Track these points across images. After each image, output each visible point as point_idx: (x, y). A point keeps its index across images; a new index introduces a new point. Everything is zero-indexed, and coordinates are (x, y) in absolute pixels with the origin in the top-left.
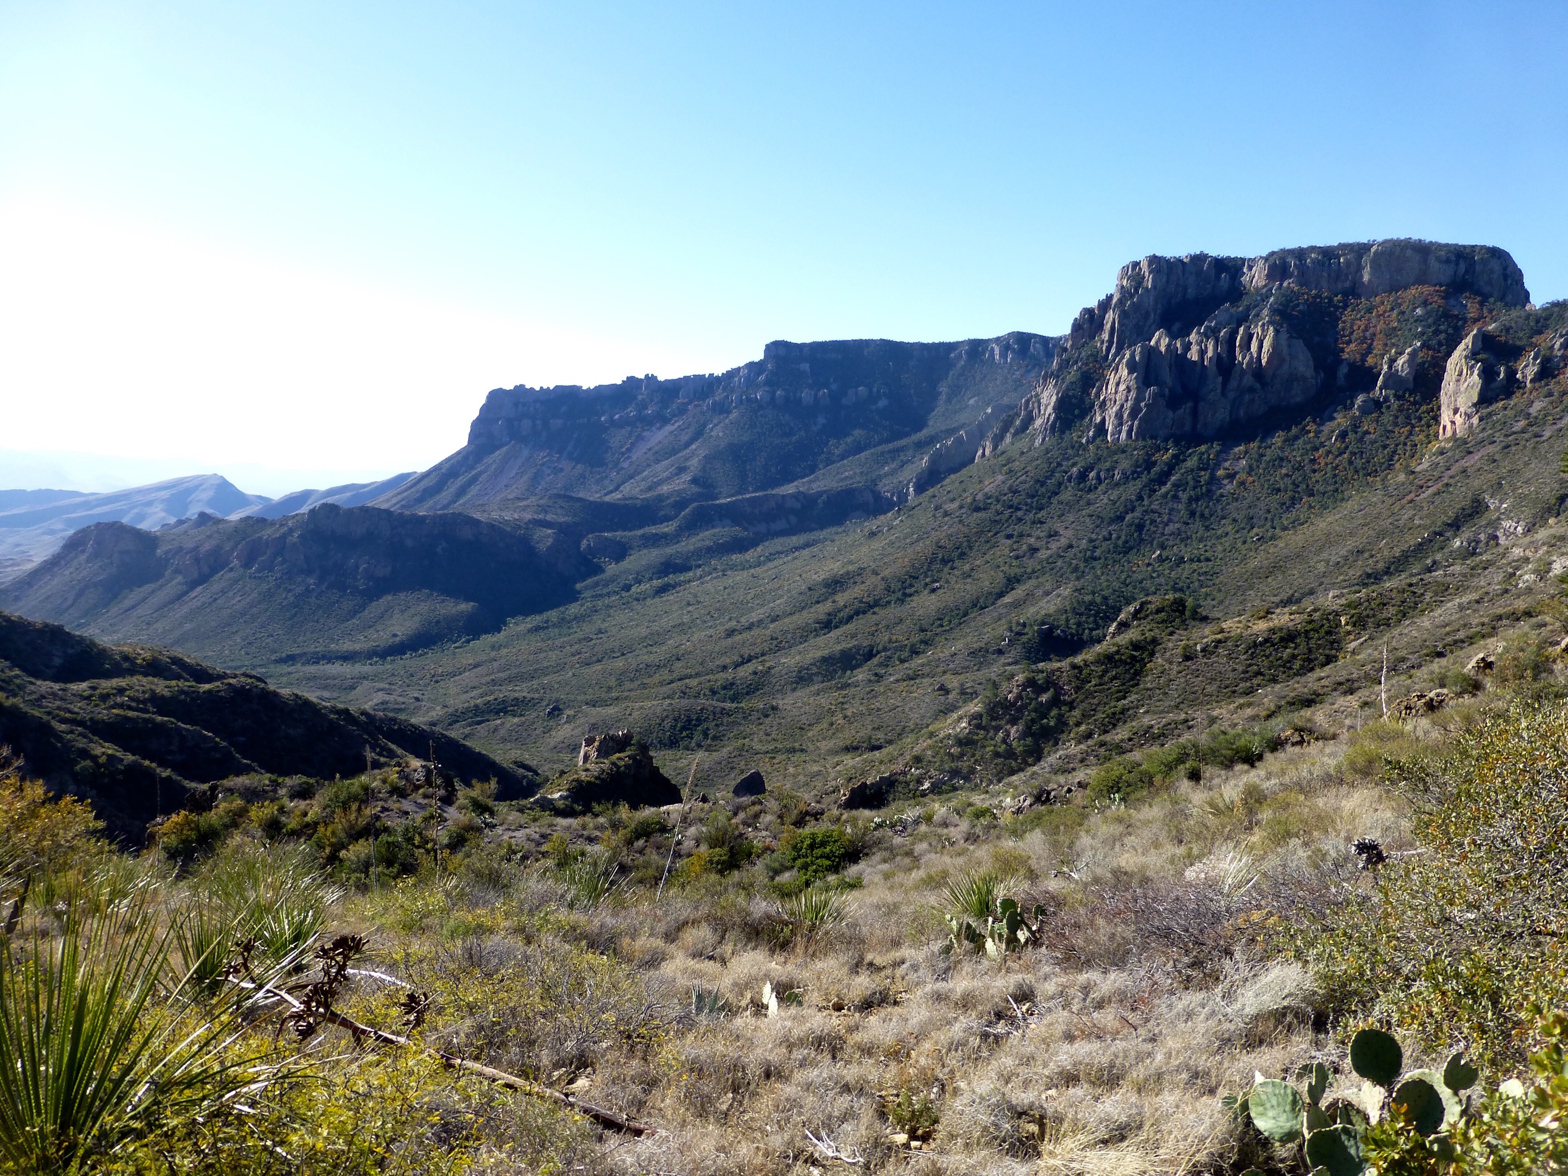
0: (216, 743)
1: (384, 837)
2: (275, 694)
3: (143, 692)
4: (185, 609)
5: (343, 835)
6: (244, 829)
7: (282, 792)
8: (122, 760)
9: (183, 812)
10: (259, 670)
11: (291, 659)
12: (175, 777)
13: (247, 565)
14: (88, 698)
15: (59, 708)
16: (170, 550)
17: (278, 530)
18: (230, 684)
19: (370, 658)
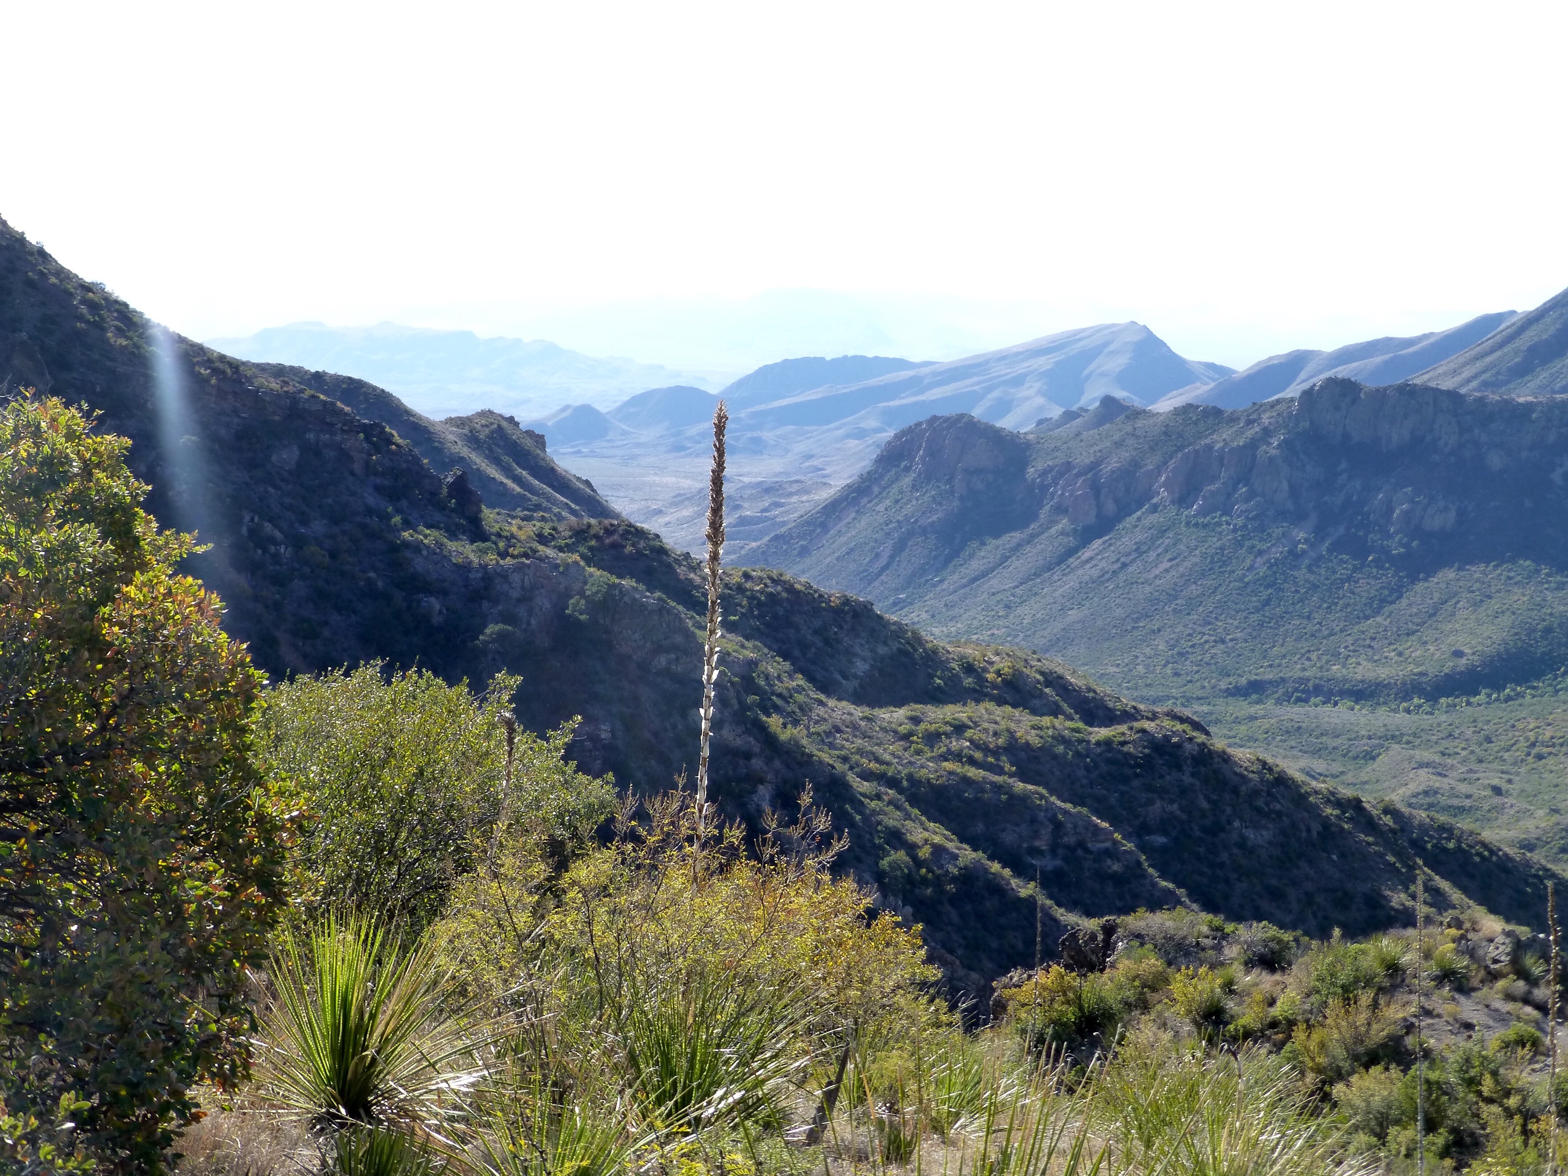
0: (1115, 842)
1: (1420, 1069)
2: (1225, 758)
3: (995, 734)
4: (1070, 583)
5: (1340, 1053)
6: (1160, 1015)
7: (1232, 951)
8: (955, 857)
9: (1055, 967)
10: (1196, 707)
11: (1256, 689)
12: (1044, 901)
13: (1183, 501)
14: (906, 737)
15: (860, 752)
16: (1051, 469)
17: (1241, 432)
18: (1143, 731)
19: (1407, 697)
